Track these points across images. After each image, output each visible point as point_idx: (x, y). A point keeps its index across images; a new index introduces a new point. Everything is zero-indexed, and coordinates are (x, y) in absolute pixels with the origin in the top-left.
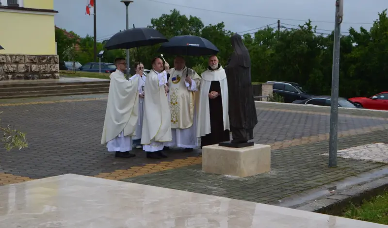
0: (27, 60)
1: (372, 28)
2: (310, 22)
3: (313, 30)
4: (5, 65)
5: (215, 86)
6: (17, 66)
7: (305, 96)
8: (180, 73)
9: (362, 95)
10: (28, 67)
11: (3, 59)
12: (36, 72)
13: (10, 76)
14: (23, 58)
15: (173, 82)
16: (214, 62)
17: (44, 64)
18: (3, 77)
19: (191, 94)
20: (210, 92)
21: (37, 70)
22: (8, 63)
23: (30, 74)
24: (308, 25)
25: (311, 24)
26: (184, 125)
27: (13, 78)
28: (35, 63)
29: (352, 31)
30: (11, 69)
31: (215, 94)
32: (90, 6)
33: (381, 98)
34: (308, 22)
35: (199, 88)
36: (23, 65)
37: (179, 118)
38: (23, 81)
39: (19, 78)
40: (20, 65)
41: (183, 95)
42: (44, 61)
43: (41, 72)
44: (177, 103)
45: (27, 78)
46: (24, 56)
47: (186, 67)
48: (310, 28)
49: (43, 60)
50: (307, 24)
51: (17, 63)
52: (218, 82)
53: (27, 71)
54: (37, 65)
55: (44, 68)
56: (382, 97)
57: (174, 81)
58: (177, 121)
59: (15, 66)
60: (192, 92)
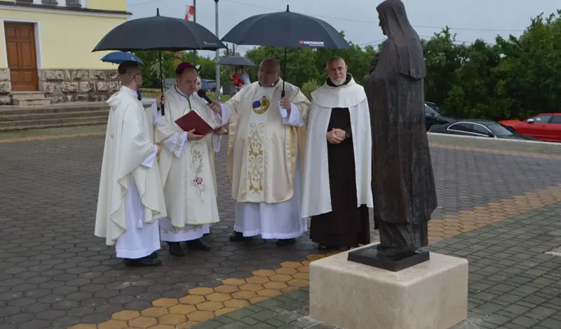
0: (92, 77)
1: (521, 37)
2: (448, 29)
3: (451, 38)
4: (63, 83)
5: (341, 118)
6: (79, 84)
7: (446, 119)
8: (269, 93)
9: (512, 118)
10: (93, 84)
11: (60, 75)
12: (103, 91)
13: (69, 97)
14: (87, 74)
15: (256, 112)
16: (338, 72)
17: (113, 80)
18: (61, 98)
19: (288, 131)
20: (329, 130)
21: (105, 89)
22: (68, 80)
23: (97, 94)
24: (446, 32)
25: (449, 31)
26: (276, 195)
27: (74, 100)
28: (102, 80)
29: (499, 40)
30: (71, 88)
31: (339, 134)
32: (189, 15)
33: (538, 122)
34: (445, 29)
35: (306, 120)
36: (87, 83)
37: (266, 183)
38: (86, 104)
39: (81, 99)
40: (82, 83)
41: (275, 135)
42: (113, 77)
43: (110, 91)
44: (261, 153)
45: (91, 99)
46: (88, 70)
47: (281, 81)
48: (448, 36)
49: (112, 75)
50: (444, 32)
51: (78, 80)
52: (345, 112)
53: (91, 91)
54: (105, 83)
55: (114, 85)
56: (538, 119)
57: (257, 109)
58: (261, 188)
59: (76, 83)
60: (292, 127)
